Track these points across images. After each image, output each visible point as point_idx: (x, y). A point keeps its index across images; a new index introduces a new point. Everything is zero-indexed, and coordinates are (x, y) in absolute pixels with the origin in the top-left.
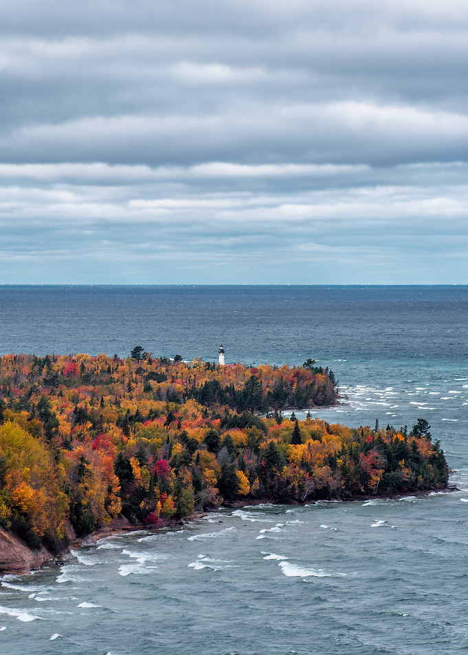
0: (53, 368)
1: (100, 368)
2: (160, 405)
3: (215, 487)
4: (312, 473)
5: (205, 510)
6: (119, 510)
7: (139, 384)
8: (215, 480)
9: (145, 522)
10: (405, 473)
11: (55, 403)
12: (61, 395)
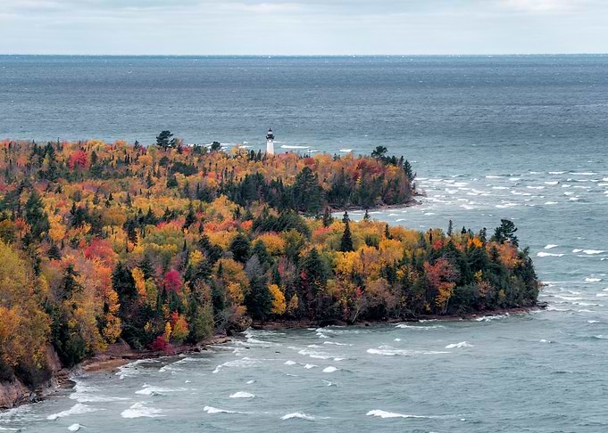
0: (57, 158)
1: (116, 158)
2: (180, 204)
3: (242, 305)
4: (365, 287)
5: (229, 334)
6: (117, 334)
7: (163, 178)
8: (241, 295)
9: (151, 349)
10: (482, 287)
11: (49, 201)
12: (59, 191)
